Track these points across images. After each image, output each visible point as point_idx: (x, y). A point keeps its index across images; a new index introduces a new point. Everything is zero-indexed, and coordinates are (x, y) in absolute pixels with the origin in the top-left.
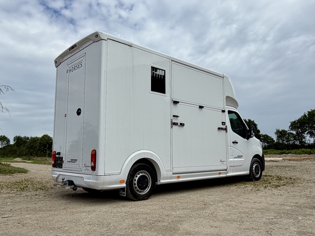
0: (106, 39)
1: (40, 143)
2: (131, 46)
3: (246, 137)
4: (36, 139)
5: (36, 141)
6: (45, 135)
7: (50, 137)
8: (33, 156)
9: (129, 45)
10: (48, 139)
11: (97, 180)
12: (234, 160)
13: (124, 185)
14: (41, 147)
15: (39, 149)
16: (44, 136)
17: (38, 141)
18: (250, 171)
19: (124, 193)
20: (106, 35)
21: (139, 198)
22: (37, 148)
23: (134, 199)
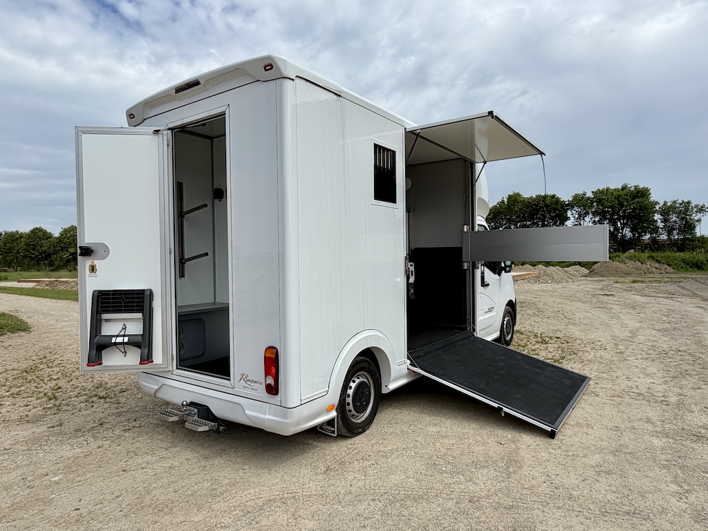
0: (294, 78)
1: (27, 244)
2: (339, 96)
3: (497, 271)
4: (18, 236)
5: (17, 239)
6: (37, 229)
7: (48, 232)
8: (13, 268)
9: (336, 94)
10: (45, 235)
11: (285, 416)
12: (485, 317)
13: (334, 414)
14: (29, 251)
15: (25, 256)
16: (34, 230)
17: (22, 240)
18: (501, 331)
19: (332, 429)
20: (294, 66)
21: (356, 431)
22: (22, 254)
23: (346, 434)
